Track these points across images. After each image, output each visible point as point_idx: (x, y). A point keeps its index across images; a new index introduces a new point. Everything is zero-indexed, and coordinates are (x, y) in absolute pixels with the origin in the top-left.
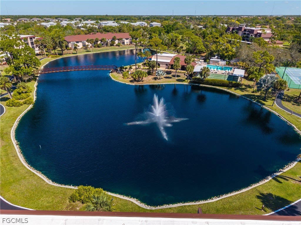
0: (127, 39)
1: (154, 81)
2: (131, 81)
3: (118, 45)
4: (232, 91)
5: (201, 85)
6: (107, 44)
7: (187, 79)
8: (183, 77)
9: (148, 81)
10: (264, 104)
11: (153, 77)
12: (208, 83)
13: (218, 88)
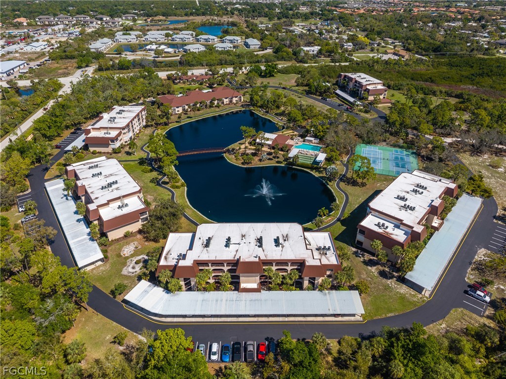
0: (226, 98)
1: (259, 163)
2: (243, 164)
3: (218, 106)
4: (313, 173)
5: (294, 167)
6: (206, 106)
7: (284, 161)
8: (281, 159)
9: (255, 163)
10: (328, 184)
11: (259, 158)
12: (298, 166)
13: (305, 169)
